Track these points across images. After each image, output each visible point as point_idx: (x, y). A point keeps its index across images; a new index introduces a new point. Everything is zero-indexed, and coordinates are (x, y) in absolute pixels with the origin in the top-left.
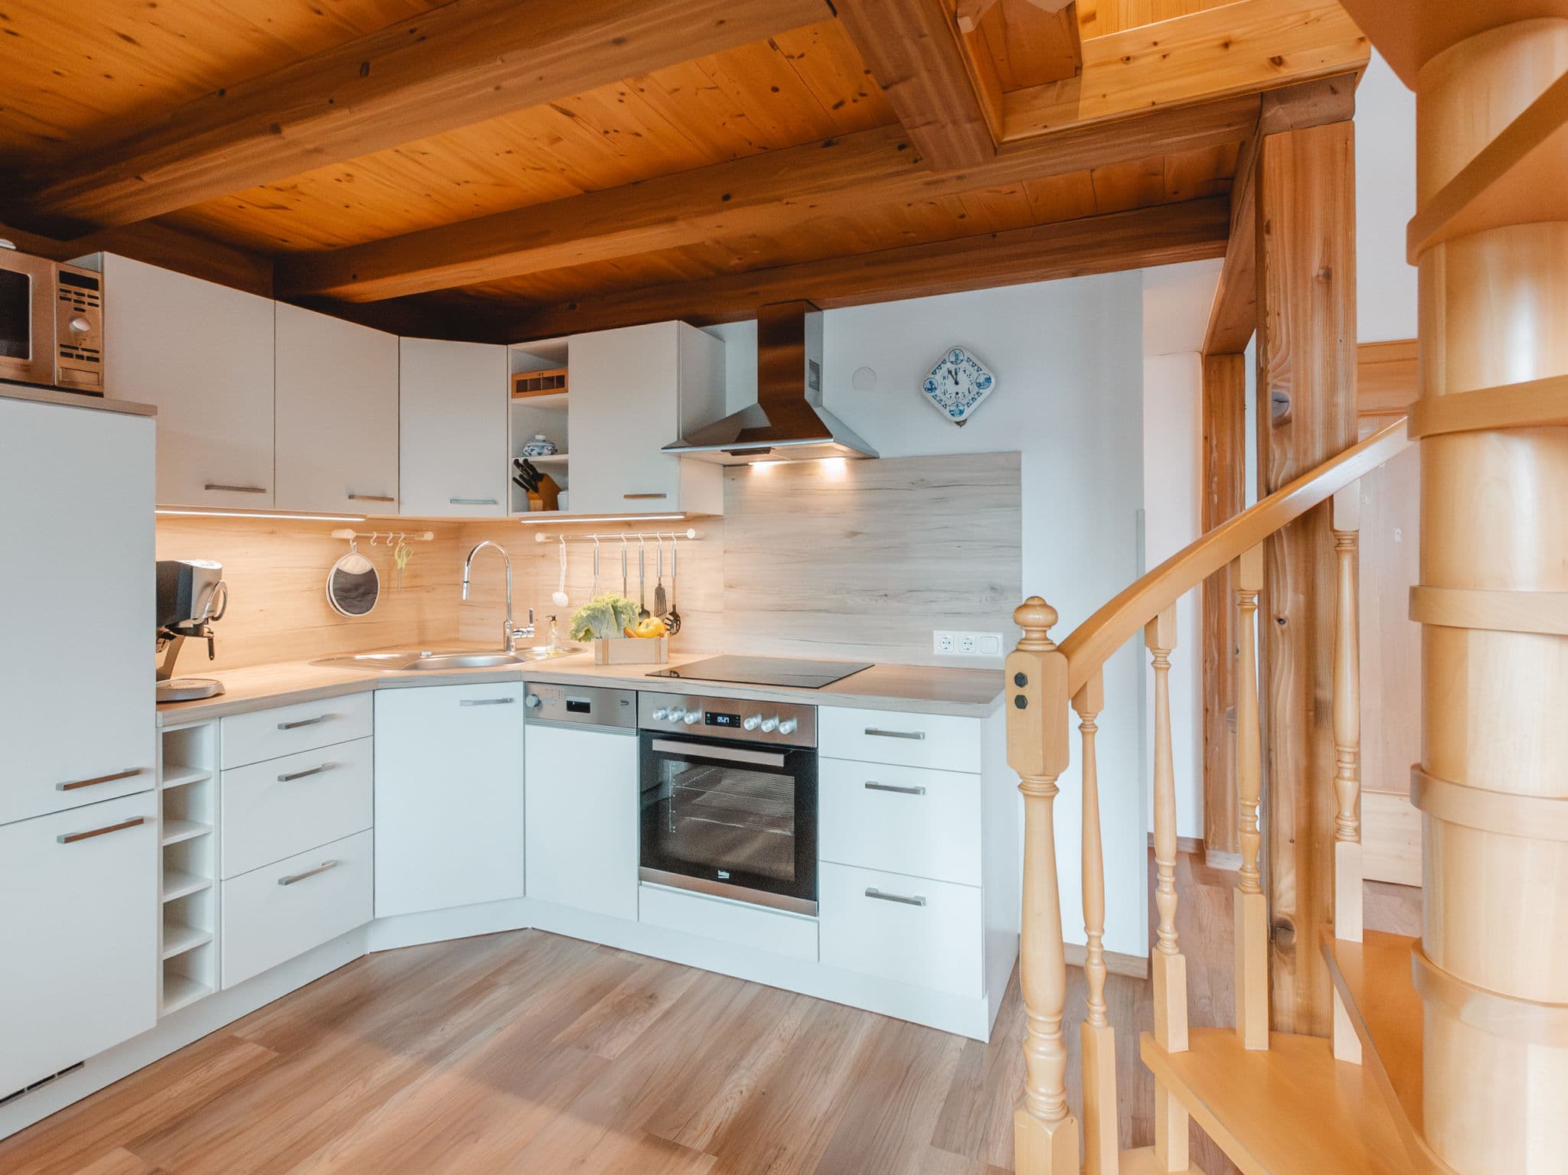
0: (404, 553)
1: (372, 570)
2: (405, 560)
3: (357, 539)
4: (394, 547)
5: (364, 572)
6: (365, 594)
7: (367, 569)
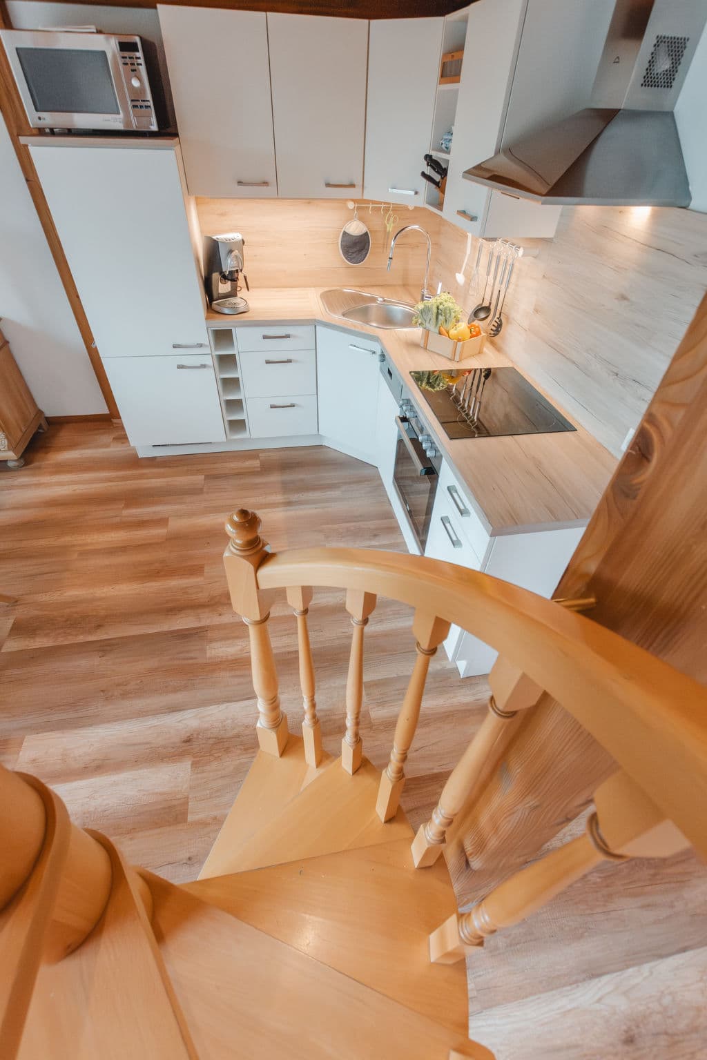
0: (392, 219)
1: (367, 232)
2: (392, 225)
3: (359, 208)
4: (384, 215)
5: (361, 234)
6: (360, 251)
7: (364, 232)
